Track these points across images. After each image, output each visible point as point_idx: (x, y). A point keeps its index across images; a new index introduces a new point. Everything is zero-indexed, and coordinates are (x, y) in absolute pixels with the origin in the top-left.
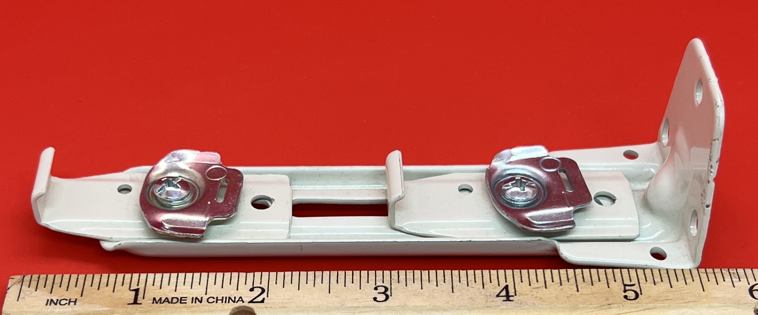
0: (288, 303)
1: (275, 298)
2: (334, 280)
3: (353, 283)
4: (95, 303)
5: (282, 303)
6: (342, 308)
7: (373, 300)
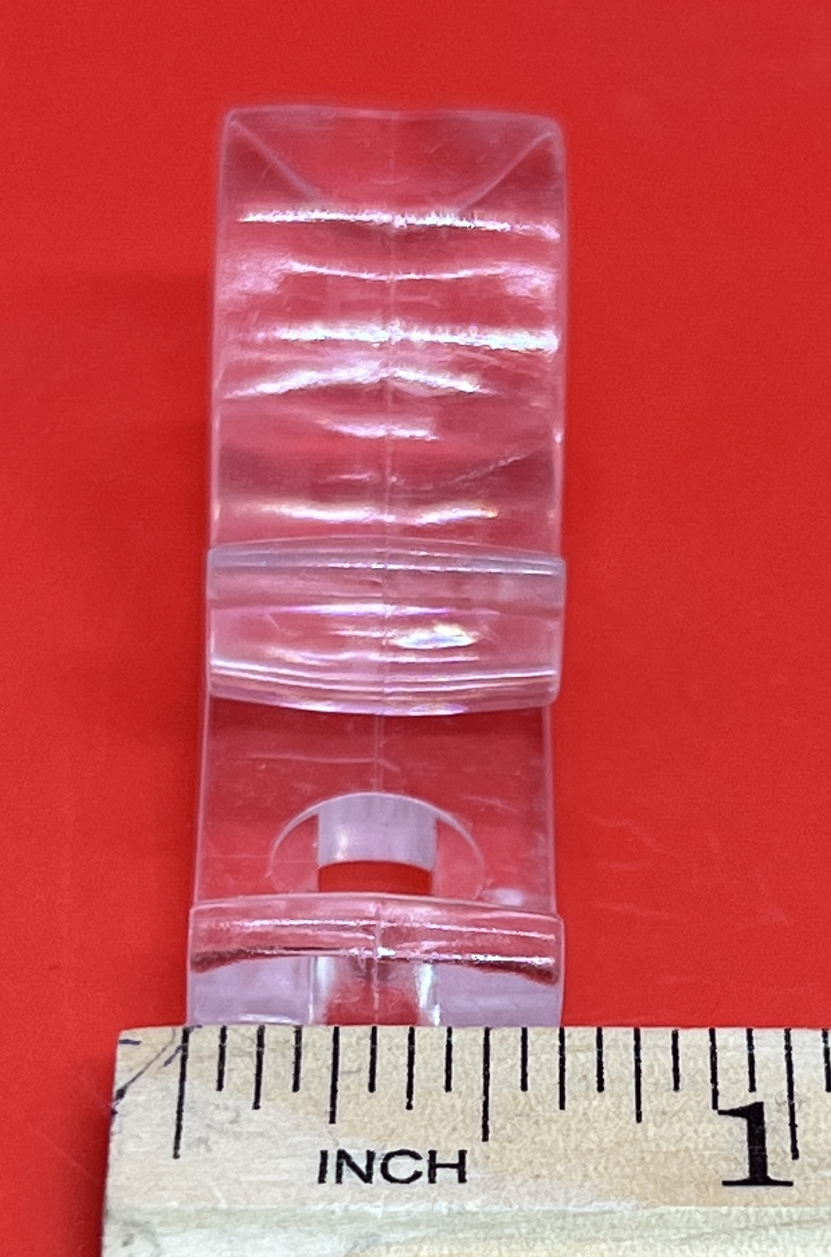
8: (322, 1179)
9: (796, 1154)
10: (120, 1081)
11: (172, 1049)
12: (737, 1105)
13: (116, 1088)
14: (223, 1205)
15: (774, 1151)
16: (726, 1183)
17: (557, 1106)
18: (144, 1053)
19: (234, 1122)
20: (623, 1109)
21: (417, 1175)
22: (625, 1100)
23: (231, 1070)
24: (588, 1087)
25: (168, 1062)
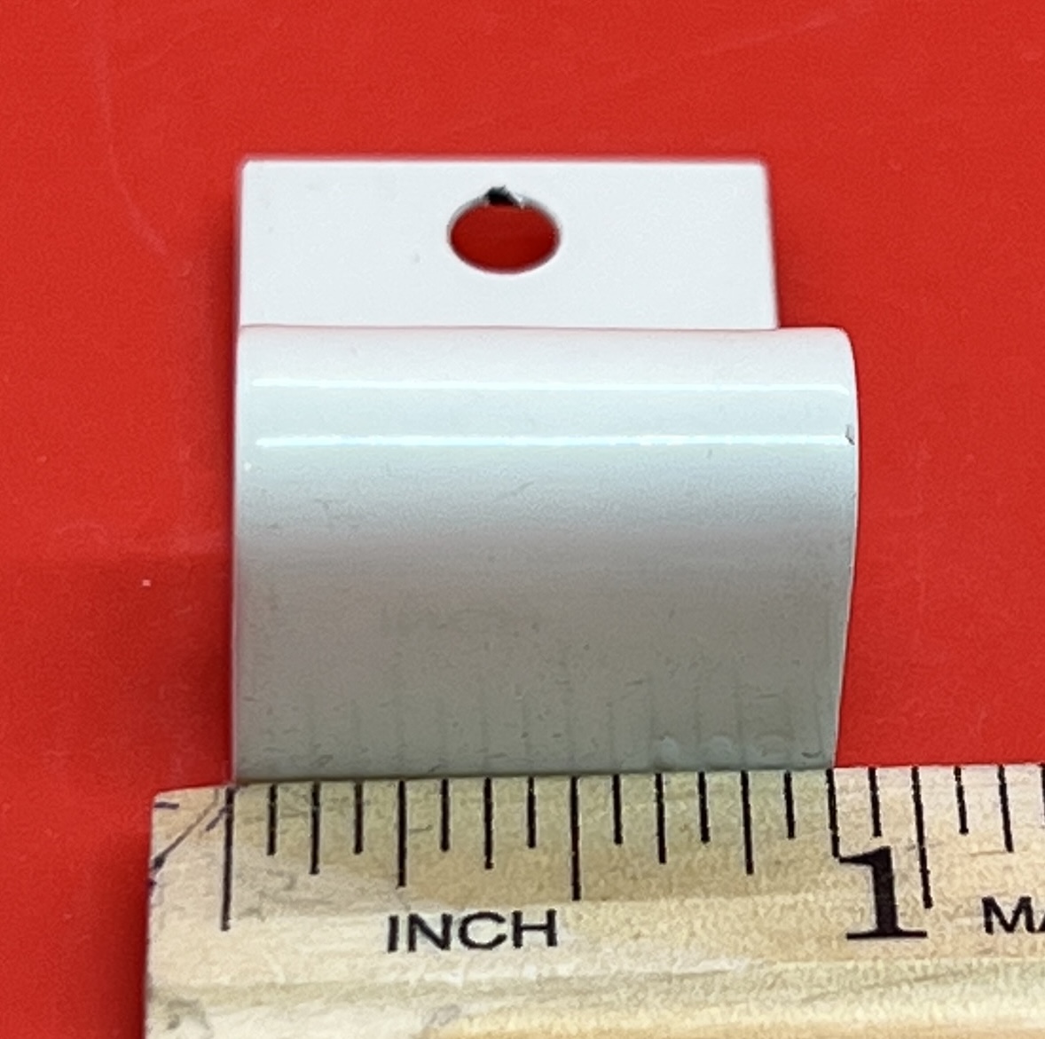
8: (392, 947)
9: (928, 902)
10: (157, 848)
11: (214, 813)
12: (859, 851)
13: (153, 857)
14: (281, 980)
15: (904, 900)
16: (851, 936)
17: (657, 859)
18: (183, 818)
19: (290, 887)
20: (732, 860)
21: (500, 939)
22: (733, 851)
23: (284, 832)
24: (691, 837)
25: (211, 826)
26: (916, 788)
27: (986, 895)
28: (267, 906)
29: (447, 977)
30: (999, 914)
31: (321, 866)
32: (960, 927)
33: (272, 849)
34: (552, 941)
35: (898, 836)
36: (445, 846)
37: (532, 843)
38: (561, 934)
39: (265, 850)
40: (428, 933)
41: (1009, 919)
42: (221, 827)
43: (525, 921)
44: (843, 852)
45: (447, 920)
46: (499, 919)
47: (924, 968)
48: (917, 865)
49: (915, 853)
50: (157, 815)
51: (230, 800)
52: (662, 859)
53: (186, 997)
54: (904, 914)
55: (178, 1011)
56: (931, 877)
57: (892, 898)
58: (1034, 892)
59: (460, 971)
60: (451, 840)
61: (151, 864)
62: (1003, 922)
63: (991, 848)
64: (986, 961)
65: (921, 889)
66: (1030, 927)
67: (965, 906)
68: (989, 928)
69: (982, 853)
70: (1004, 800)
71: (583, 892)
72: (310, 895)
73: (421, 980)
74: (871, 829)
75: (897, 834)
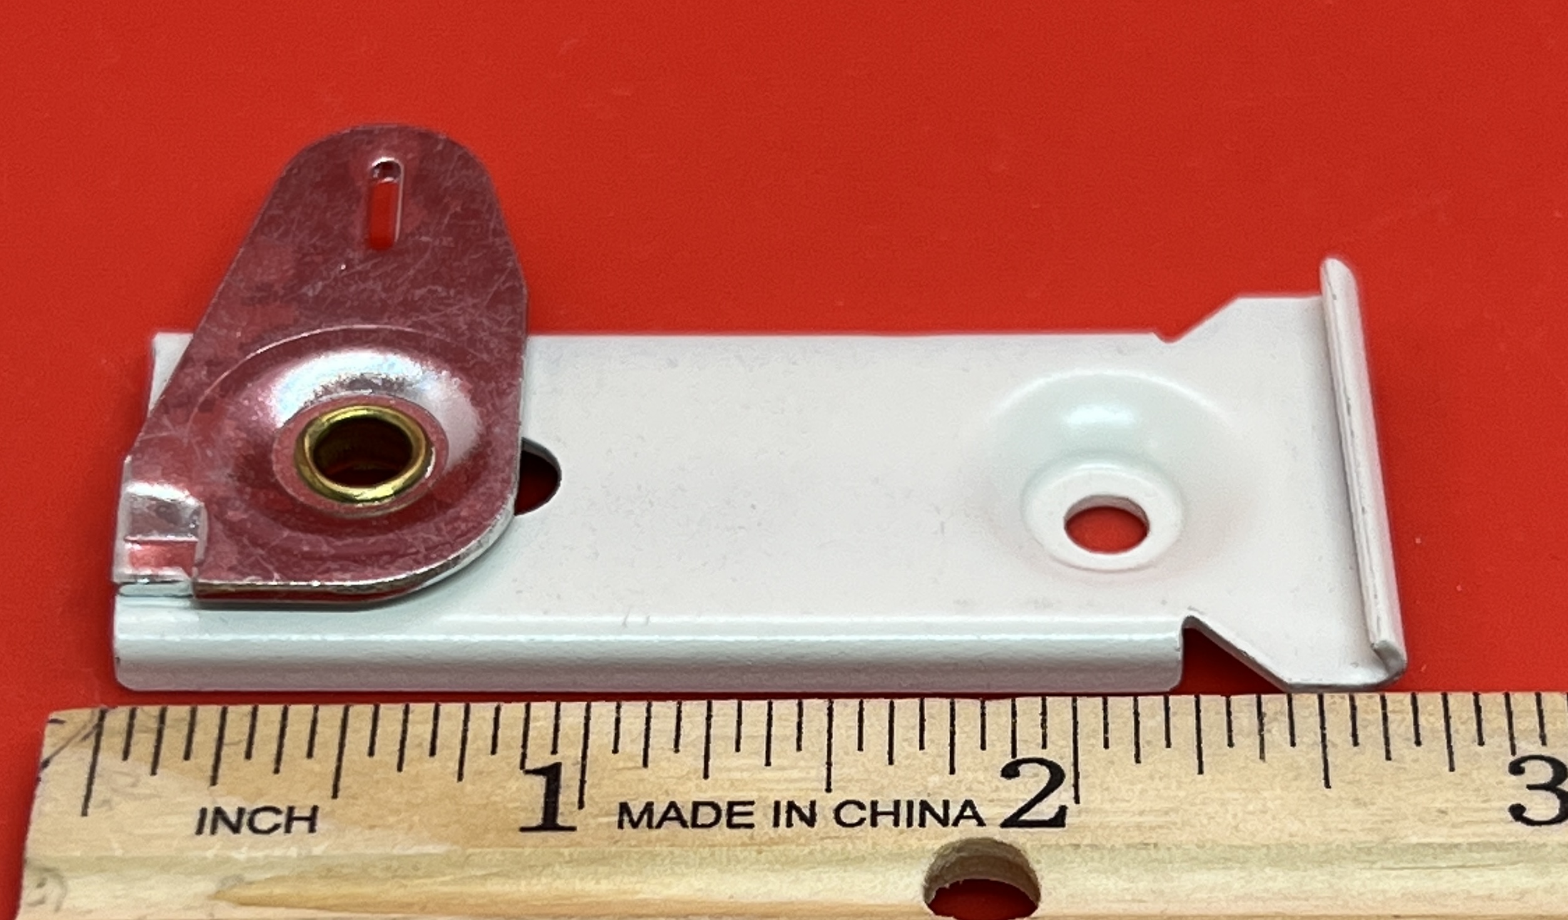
0: (1161, 827)
1: (1107, 806)
2: (1340, 732)
3: (1418, 743)
4: (391, 827)
5: (1139, 826)
6: (1386, 850)
7: (1510, 817)
26: (587, 719)
27: (623, 800)
28: (116, 799)
29: (235, 854)
30: (630, 814)
31: (159, 771)
32: (600, 824)
33: (126, 755)
34: (312, 830)
35: (569, 754)
36: (248, 756)
37: (310, 755)
38: (320, 825)
39: (121, 755)
40: (227, 821)
41: (635, 818)
42: (92, 740)
43: (296, 814)
44: (529, 766)
45: (241, 812)
46: (277, 811)
47: (571, 855)
48: (579, 776)
49: (579, 766)
50: (49, 729)
51: (102, 718)
52: (400, 769)
53: (50, 864)
54: (562, 814)
55: (46, 875)
56: (586, 786)
57: (556, 802)
58: (657, 798)
59: (244, 849)
60: (254, 752)
61: (40, 765)
62: (631, 821)
63: (631, 765)
64: (614, 849)
65: (577, 795)
66: (650, 825)
67: (607, 808)
68: (621, 825)
69: (624, 769)
70: (648, 729)
71: (340, 794)
72: (148, 792)
73: (216, 856)
74: (550, 748)
75: (567, 753)
